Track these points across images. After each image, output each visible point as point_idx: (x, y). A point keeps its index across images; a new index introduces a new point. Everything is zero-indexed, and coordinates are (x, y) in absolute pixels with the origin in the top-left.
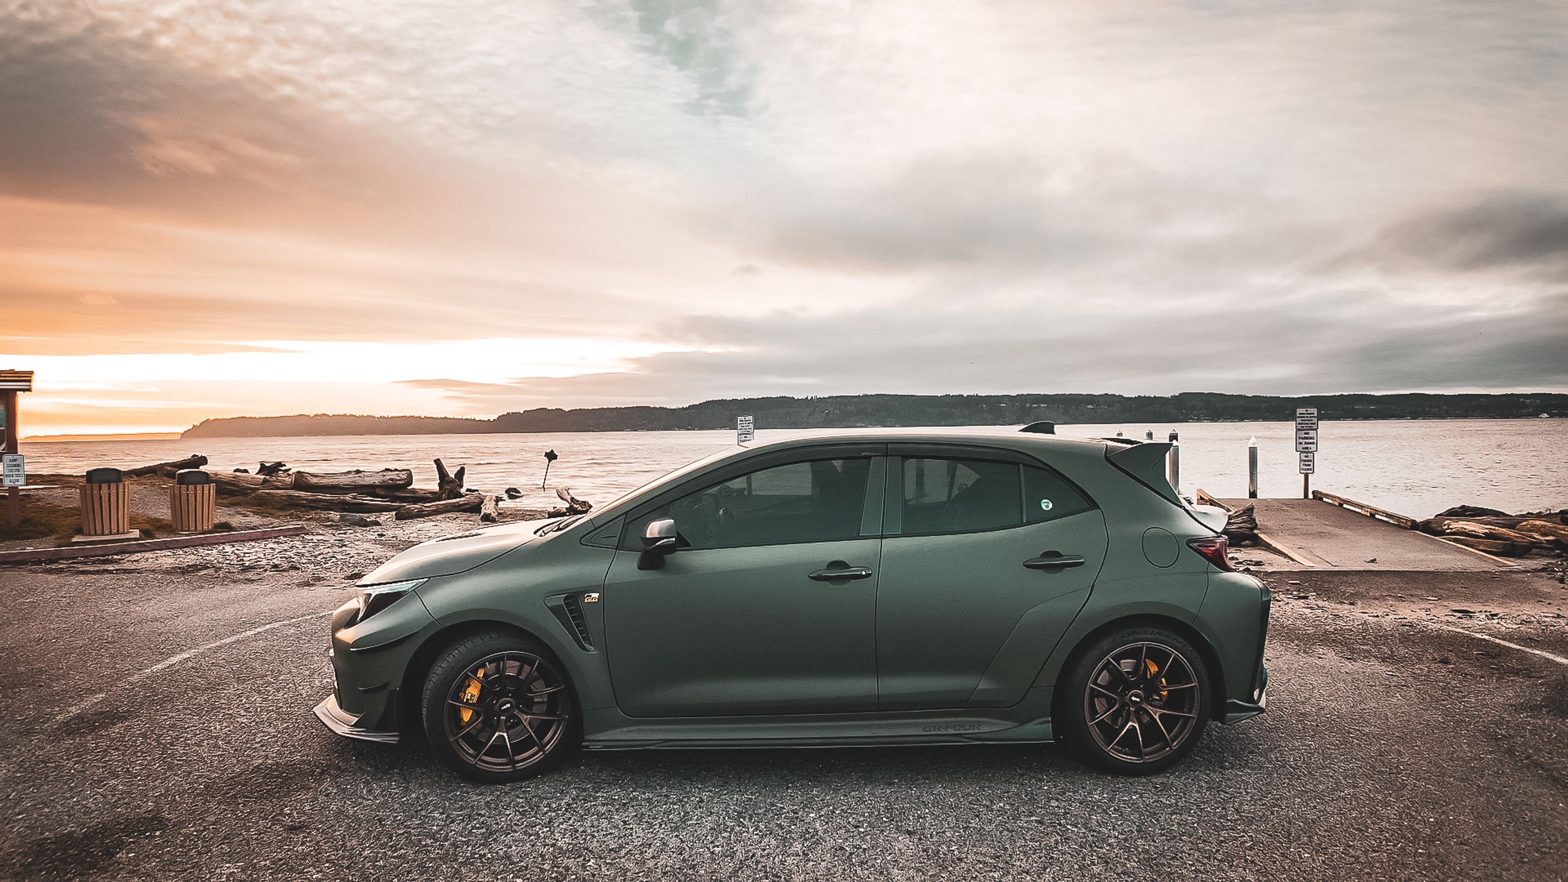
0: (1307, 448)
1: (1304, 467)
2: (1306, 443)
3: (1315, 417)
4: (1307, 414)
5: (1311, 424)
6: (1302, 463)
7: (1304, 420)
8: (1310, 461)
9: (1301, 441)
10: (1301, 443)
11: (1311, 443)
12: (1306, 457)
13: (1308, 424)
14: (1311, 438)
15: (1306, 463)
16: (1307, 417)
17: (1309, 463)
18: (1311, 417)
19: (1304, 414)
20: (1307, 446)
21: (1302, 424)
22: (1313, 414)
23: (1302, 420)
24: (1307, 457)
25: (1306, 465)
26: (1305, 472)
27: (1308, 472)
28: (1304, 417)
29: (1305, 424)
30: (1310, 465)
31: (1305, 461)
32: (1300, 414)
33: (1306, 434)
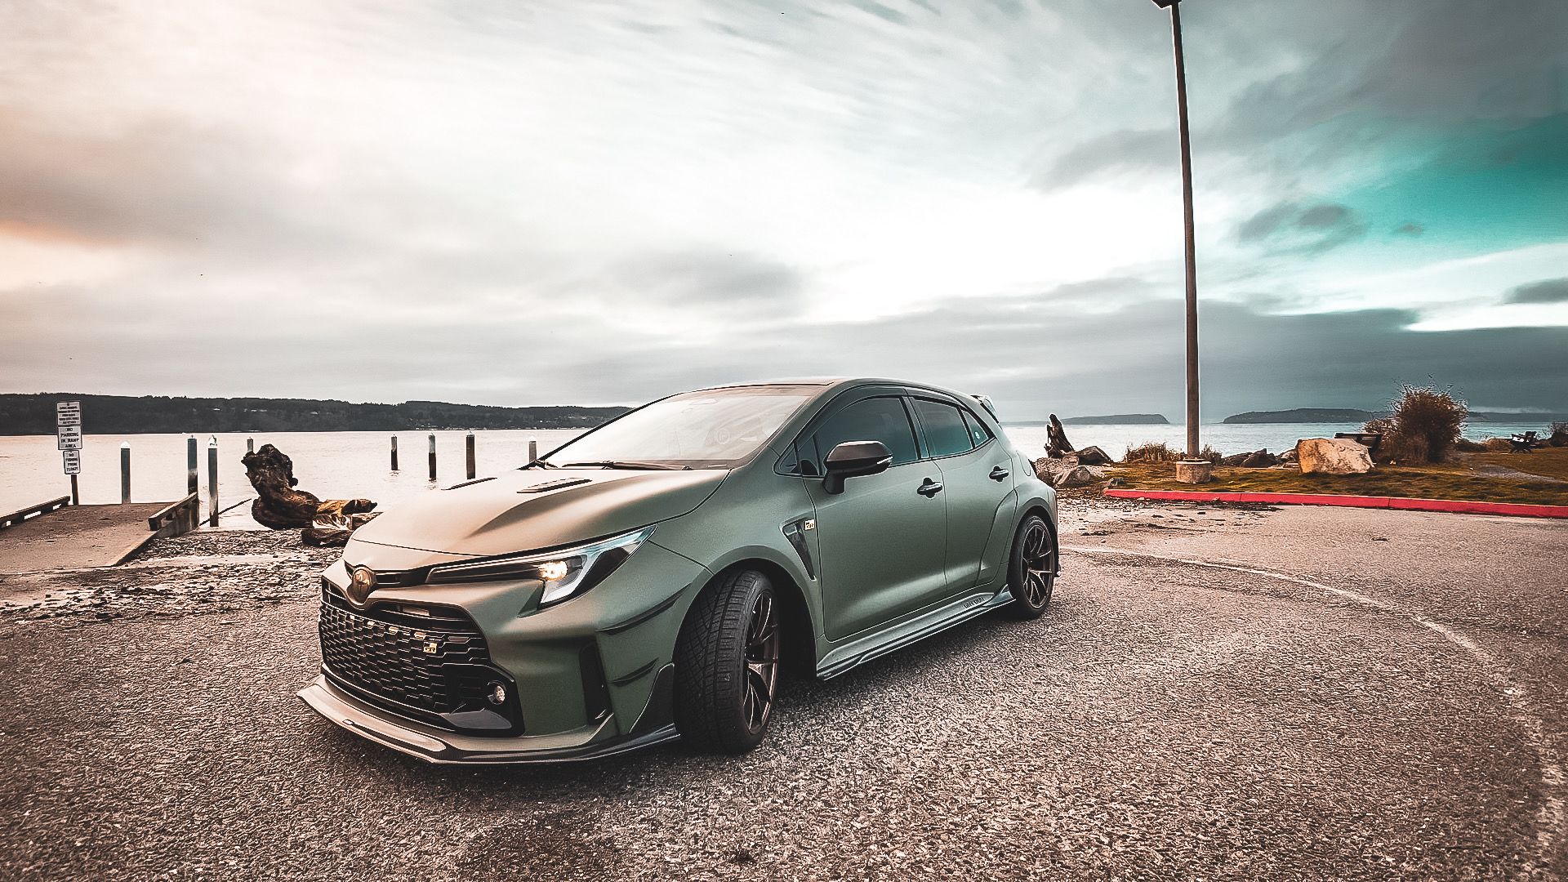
0: (70, 446)
1: (70, 467)
2: (69, 440)
3: (78, 411)
4: (69, 408)
5: (74, 419)
6: (67, 462)
7: (66, 415)
8: (76, 459)
9: (63, 438)
11: (75, 440)
12: (70, 455)
14: (75, 434)
15: (71, 462)
16: (69, 412)
17: (75, 462)
18: (73, 411)
19: (64, 408)
20: (70, 443)
21: (64, 419)
22: (76, 407)
23: (64, 415)
24: (72, 455)
25: (71, 464)
26: (71, 472)
27: (75, 472)
28: (66, 412)
29: (67, 419)
30: (75, 464)
31: (70, 460)
32: (61, 408)
33: (69, 430)
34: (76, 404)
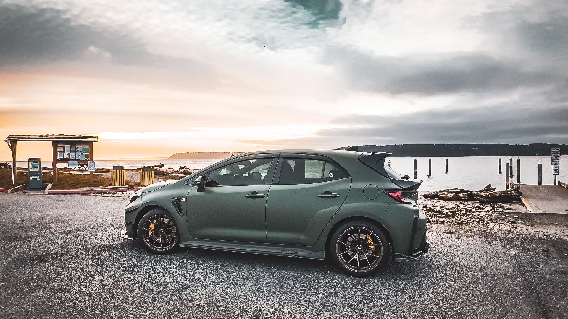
0: (556, 164)
2: (555, 162)
3: (559, 151)
4: (556, 150)
5: (557, 154)
6: (554, 170)
7: (555, 152)
8: (557, 169)
9: (553, 161)
10: (553, 162)
11: (558, 162)
12: (555, 167)
13: (556, 154)
14: (558, 160)
16: (556, 151)
18: (557, 151)
21: (554, 154)
22: (558, 150)
23: (554, 152)
25: (555, 171)
27: (556, 174)
28: (555, 151)
29: (555, 154)
30: (557, 171)
32: (553, 150)
33: (555, 158)
34: (559, 149)
